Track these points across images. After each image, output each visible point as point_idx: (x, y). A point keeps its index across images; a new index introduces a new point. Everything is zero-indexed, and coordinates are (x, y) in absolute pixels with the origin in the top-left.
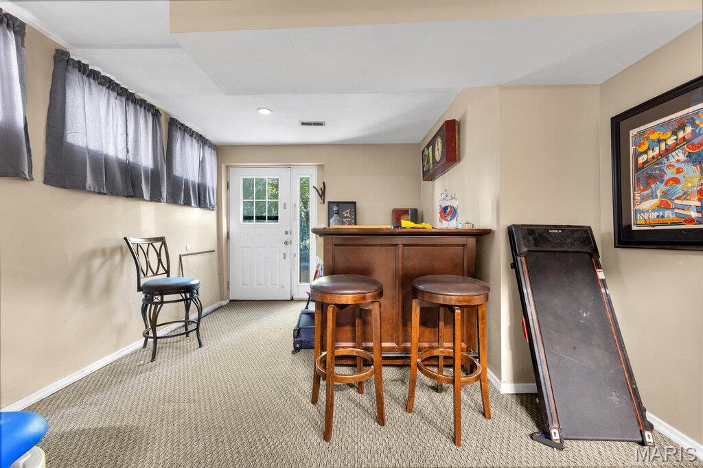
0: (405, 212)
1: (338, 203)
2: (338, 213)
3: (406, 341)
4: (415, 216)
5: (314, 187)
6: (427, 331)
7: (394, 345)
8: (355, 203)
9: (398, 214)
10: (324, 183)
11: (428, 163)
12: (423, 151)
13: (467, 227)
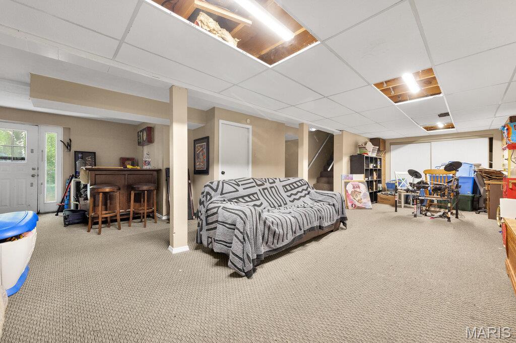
0: (128, 159)
1: (82, 153)
2: (82, 158)
3: (129, 209)
4: (133, 162)
5: (61, 141)
6: (137, 204)
7: (124, 211)
8: (95, 153)
9: (123, 161)
10: (70, 140)
11: (140, 139)
12: (138, 133)
13: (153, 168)
